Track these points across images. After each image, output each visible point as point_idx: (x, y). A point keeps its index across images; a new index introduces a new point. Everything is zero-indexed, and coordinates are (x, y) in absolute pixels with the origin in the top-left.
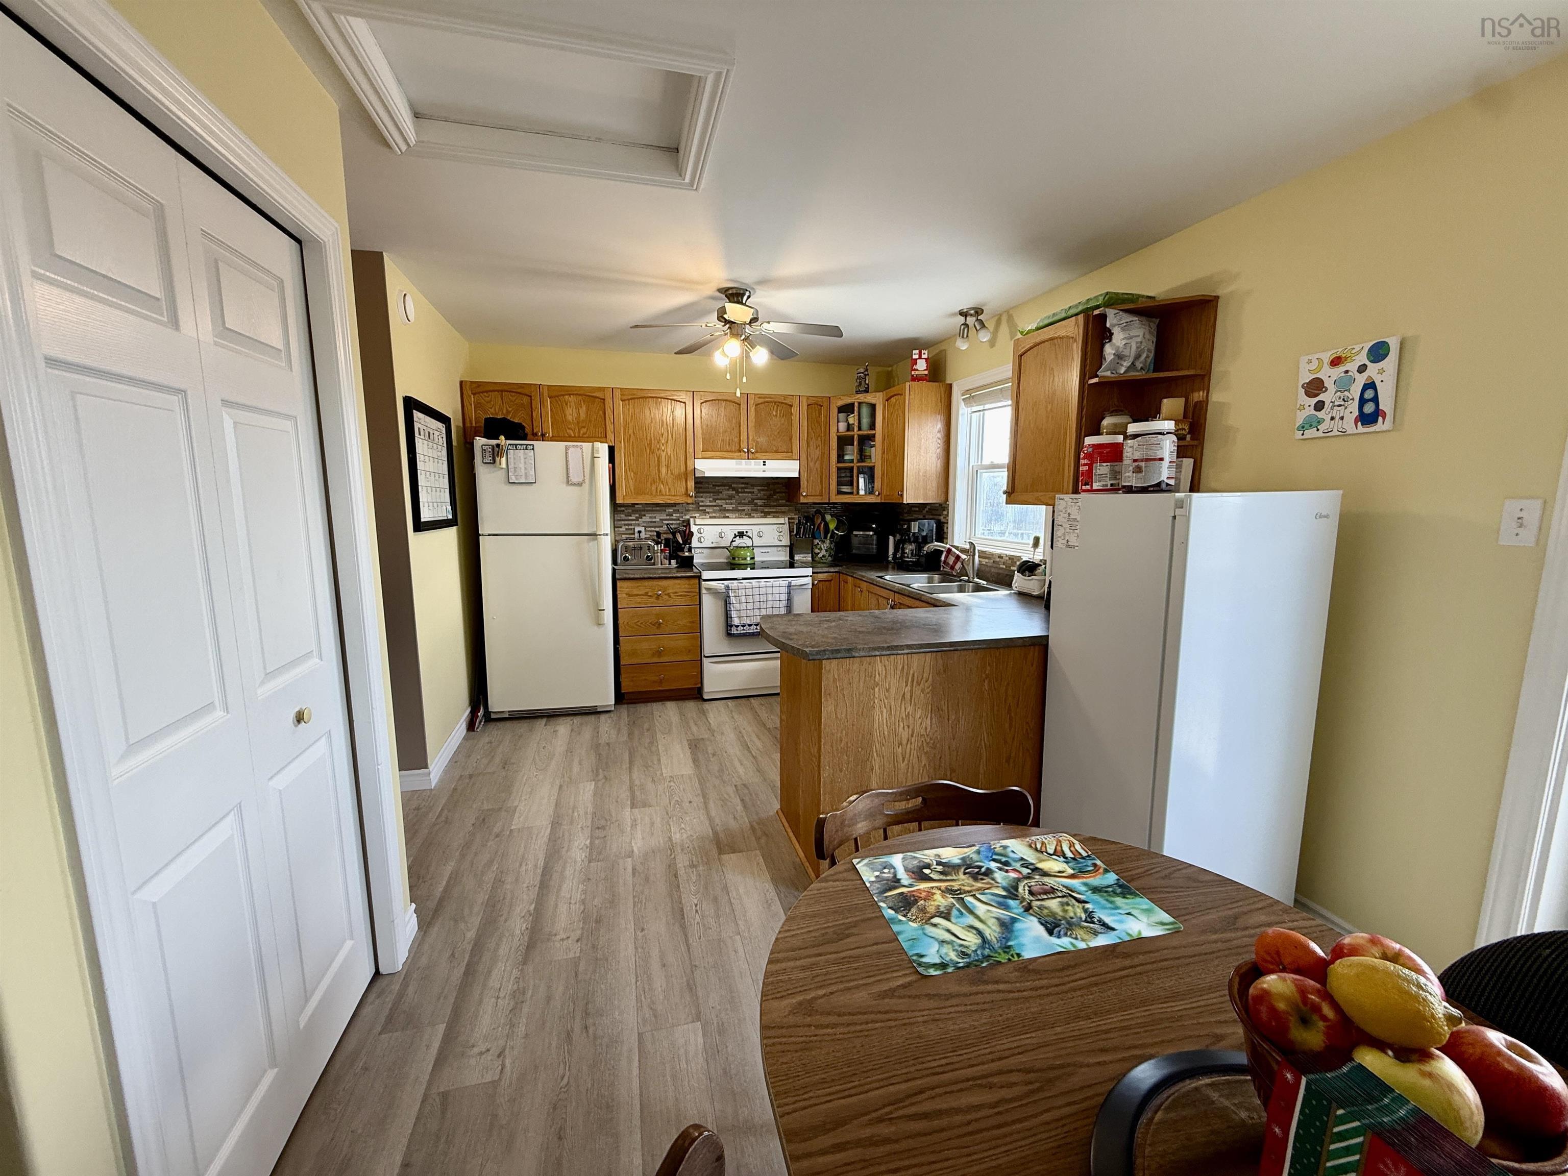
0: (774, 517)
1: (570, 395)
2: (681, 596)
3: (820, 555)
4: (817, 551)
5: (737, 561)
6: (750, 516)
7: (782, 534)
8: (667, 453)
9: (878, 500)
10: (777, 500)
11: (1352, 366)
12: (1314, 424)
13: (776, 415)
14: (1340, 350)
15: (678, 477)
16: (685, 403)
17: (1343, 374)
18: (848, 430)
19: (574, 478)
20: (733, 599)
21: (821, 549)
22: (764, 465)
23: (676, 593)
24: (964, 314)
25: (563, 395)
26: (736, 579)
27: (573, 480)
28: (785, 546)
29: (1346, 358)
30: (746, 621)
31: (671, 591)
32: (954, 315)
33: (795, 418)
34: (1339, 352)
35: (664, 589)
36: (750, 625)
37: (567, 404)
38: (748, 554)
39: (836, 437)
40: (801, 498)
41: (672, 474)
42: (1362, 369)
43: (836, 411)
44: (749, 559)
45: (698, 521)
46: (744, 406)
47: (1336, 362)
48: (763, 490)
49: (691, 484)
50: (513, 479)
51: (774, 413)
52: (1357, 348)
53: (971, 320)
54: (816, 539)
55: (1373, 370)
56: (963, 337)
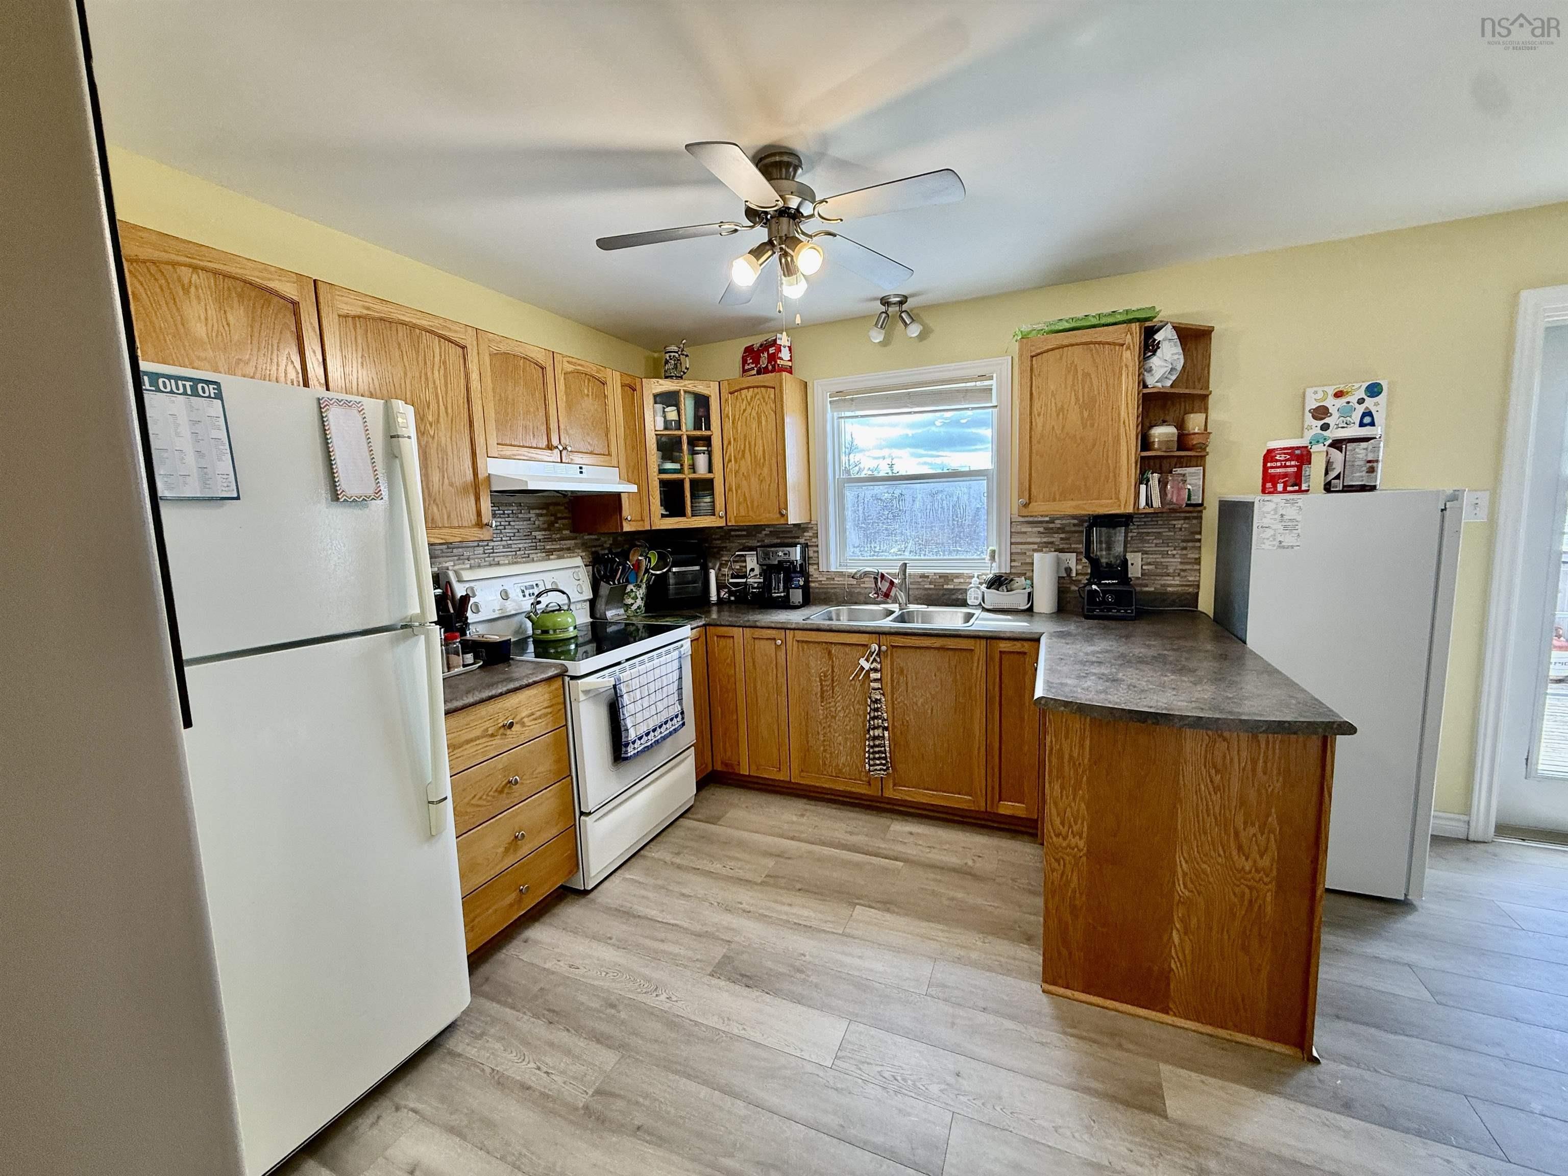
0: (560, 558)
1: (195, 268)
2: (540, 717)
3: (634, 607)
4: (630, 601)
5: (551, 636)
6: (528, 559)
7: (581, 582)
8: (439, 444)
9: (721, 523)
10: (560, 530)
11: (1354, 399)
12: (1321, 441)
13: (588, 395)
14: (1342, 386)
15: (464, 490)
16: (463, 348)
17: (1345, 404)
18: (666, 428)
19: (348, 484)
20: (626, 699)
21: (636, 598)
22: (581, 472)
23: (532, 714)
24: (885, 302)
25: (174, 264)
27: (349, 493)
28: (585, 601)
29: (1347, 393)
30: (643, 729)
31: (524, 714)
32: (875, 299)
33: (610, 401)
34: (1341, 387)
35: (515, 711)
36: (647, 734)
38: (570, 620)
39: (655, 437)
40: (624, 524)
41: (451, 484)
42: (1361, 401)
43: (652, 401)
44: (571, 629)
45: (466, 575)
46: (549, 370)
47: (1339, 395)
48: (541, 515)
49: (486, 505)
51: (586, 391)
52: (1357, 385)
53: (893, 310)
54: (630, 583)
55: (1370, 403)
56: (881, 327)
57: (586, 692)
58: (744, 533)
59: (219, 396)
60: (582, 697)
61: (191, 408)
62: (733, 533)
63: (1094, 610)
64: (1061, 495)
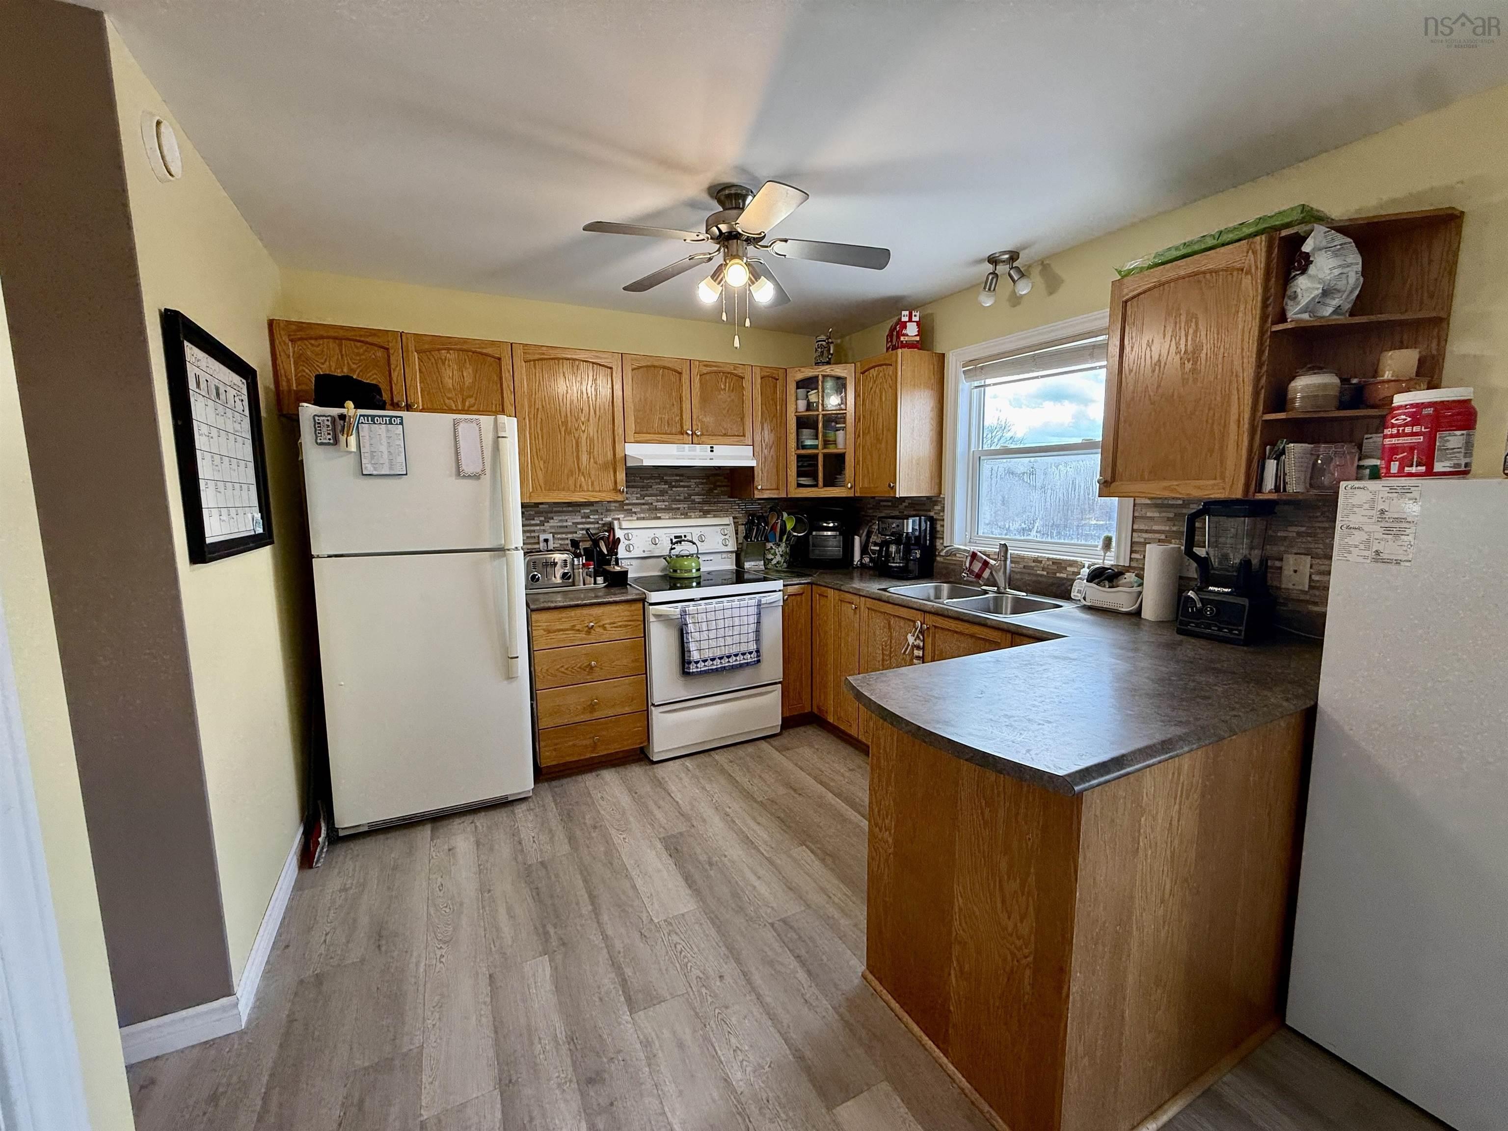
0: (715, 517)
1: (448, 349)
2: (620, 626)
3: (774, 562)
4: (770, 556)
5: (679, 574)
6: (686, 516)
7: (727, 537)
8: (588, 434)
9: (851, 494)
10: (718, 495)
13: (725, 389)
15: (605, 467)
16: (611, 368)
18: (808, 409)
19: (468, 467)
20: (691, 627)
21: (775, 554)
22: (712, 451)
23: (614, 623)
24: (993, 260)
25: (439, 350)
26: (692, 600)
27: (466, 470)
28: (732, 552)
30: (708, 654)
31: (606, 622)
32: (981, 261)
33: (747, 393)
35: (598, 619)
36: (713, 660)
37: (444, 364)
38: (693, 564)
39: (795, 417)
40: (756, 492)
41: (596, 463)
43: (794, 385)
44: (694, 571)
45: (625, 525)
46: (685, 377)
48: (702, 483)
49: (621, 476)
50: (369, 469)
51: (723, 387)
53: (1002, 269)
54: (768, 541)
56: (989, 289)
57: (657, 616)
58: (890, 504)
59: (401, 423)
60: (652, 619)
61: (388, 431)
62: (881, 503)
63: (1188, 624)
64: (1150, 472)
